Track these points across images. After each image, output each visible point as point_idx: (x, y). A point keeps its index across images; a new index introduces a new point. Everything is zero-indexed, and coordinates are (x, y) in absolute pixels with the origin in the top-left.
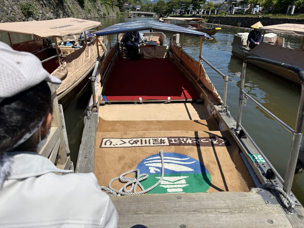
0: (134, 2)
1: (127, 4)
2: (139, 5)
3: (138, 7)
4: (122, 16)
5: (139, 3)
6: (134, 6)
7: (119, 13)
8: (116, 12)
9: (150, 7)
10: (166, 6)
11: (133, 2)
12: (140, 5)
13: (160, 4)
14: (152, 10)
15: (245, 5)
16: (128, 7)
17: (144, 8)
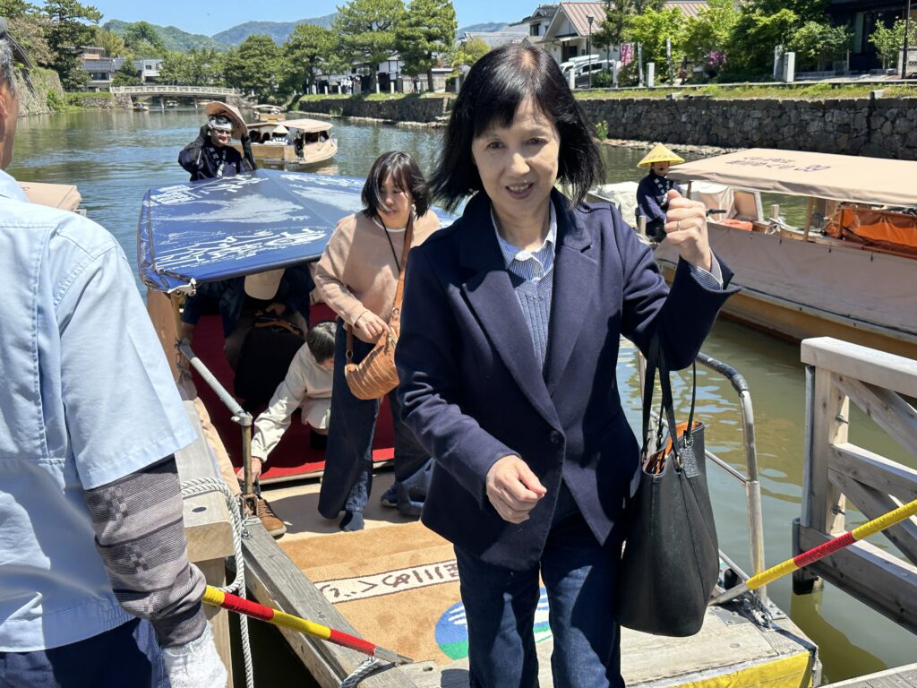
0: (126, 46)
1: (97, 57)
2: (152, 56)
3: (149, 67)
4: (73, 108)
5: (152, 47)
6: (129, 62)
7: (62, 95)
8: (45, 93)
9: (207, 66)
10: (284, 61)
11: (122, 46)
12: (156, 58)
13: (252, 52)
14: (218, 78)
15: (611, 47)
16: (100, 68)
17: (176, 70)
